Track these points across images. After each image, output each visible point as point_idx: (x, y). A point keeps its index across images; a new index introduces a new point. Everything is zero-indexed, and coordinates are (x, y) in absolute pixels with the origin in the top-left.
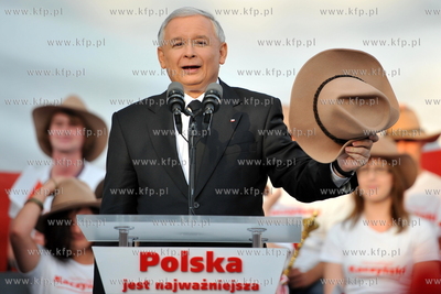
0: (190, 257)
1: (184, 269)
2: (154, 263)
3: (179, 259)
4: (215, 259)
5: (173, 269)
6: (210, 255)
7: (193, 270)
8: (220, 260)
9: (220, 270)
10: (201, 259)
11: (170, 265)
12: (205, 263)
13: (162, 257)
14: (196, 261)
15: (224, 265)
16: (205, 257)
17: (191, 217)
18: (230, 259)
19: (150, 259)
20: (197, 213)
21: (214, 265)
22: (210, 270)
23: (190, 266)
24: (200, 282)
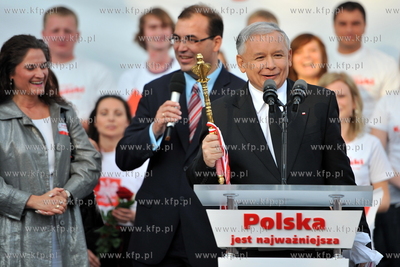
0: (283, 218)
1: (279, 227)
2: (255, 222)
3: (275, 219)
4: (303, 219)
5: (270, 227)
6: (299, 216)
7: (286, 228)
8: (308, 220)
9: (308, 228)
10: (292, 219)
11: (267, 224)
12: (295, 222)
13: (261, 218)
14: (288, 221)
15: (311, 224)
16: (295, 217)
17: (283, 186)
18: (315, 220)
19: (252, 220)
20: (288, 183)
21: (303, 224)
22: (299, 228)
23: (283, 225)
24: (292, 237)
